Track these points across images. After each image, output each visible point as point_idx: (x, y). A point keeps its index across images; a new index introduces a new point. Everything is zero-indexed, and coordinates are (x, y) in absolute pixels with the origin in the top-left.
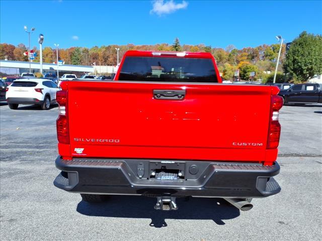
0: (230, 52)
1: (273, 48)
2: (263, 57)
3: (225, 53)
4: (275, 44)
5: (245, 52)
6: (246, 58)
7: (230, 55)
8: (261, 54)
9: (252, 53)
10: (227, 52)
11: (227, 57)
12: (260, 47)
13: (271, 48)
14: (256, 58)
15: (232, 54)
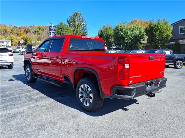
0: (12, 27)
1: (39, 28)
2: (34, 32)
3: (9, 28)
4: (39, 26)
5: (22, 28)
6: (23, 32)
7: (12, 30)
8: (32, 31)
9: (26, 30)
10: (10, 27)
11: (10, 31)
12: (31, 26)
13: (38, 28)
14: (29, 33)
15: (13, 29)
